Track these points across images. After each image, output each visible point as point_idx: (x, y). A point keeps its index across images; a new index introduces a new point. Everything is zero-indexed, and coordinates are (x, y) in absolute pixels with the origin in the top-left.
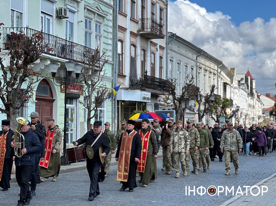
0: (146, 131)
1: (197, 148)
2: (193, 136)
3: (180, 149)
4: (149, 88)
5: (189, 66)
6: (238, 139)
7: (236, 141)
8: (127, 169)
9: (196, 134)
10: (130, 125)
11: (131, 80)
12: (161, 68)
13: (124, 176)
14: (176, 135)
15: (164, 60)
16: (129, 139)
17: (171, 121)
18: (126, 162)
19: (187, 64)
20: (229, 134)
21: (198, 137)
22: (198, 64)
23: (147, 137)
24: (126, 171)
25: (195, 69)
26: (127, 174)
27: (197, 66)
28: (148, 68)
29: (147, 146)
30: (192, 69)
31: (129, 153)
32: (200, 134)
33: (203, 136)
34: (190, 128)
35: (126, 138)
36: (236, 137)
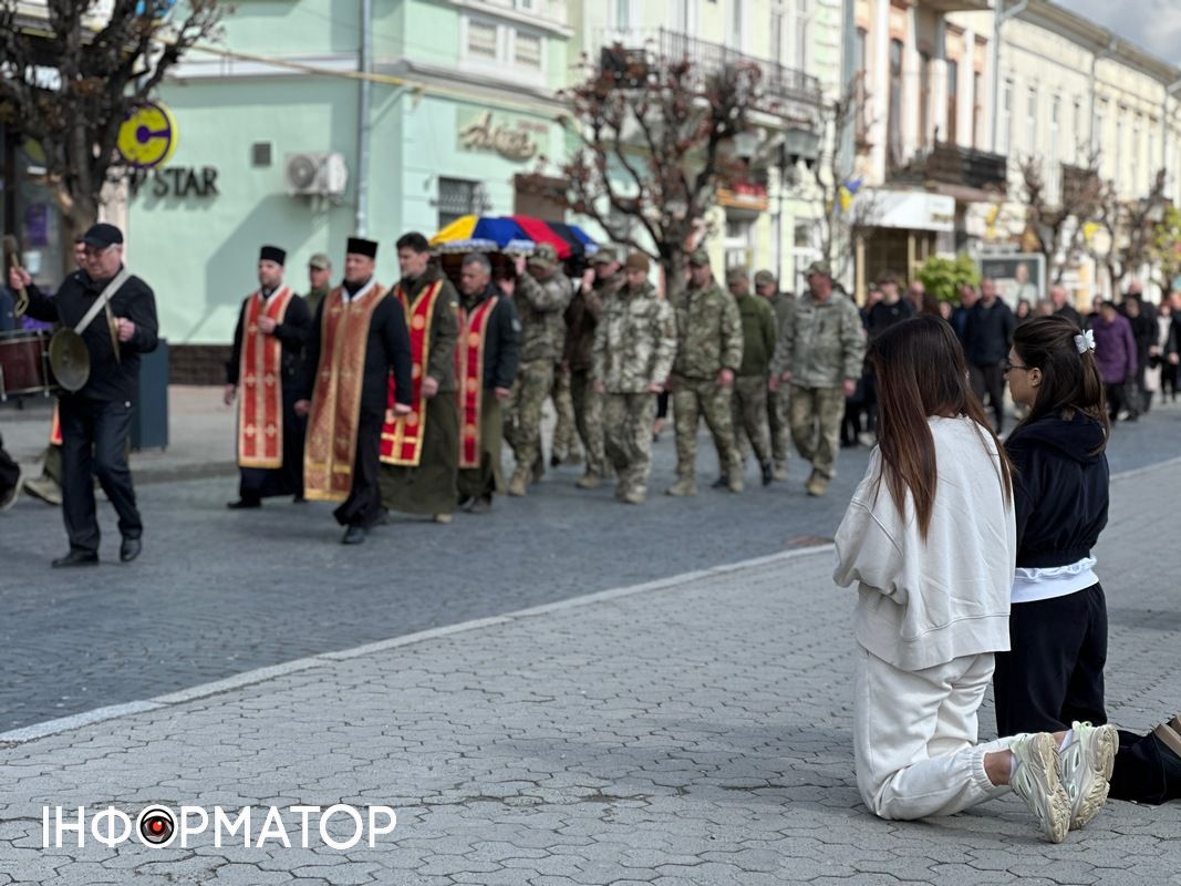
0: (416, 287)
1: (728, 376)
2: (713, 322)
3: (629, 379)
4: (948, 182)
5: (1067, 98)
6: (845, 337)
7: (837, 345)
8: (347, 449)
9: (723, 313)
10: (357, 261)
11: (891, 157)
12: (976, 109)
13: (334, 477)
14: (619, 314)
15: (986, 81)
16: (354, 321)
17: (605, 257)
18: (341, 417)
19: (1060, 88)
20: (809, 312)
21: (732, 329)
22: (1098, 86)
23: (421, 311)
24: (340, 455)
25: (1085, 104)
26: (347, 469)
27: (1093, 93)
28: (939, 115)
29: (420, 350)
30: (1077, 106)
31: (353, 381)
32: (744, 315)
33: (755, 322)
34: (699, 287)
35: (339, 315)
36: (836, 329)
